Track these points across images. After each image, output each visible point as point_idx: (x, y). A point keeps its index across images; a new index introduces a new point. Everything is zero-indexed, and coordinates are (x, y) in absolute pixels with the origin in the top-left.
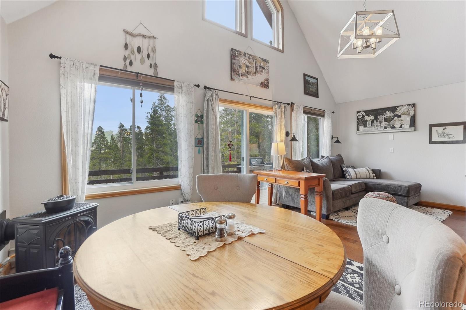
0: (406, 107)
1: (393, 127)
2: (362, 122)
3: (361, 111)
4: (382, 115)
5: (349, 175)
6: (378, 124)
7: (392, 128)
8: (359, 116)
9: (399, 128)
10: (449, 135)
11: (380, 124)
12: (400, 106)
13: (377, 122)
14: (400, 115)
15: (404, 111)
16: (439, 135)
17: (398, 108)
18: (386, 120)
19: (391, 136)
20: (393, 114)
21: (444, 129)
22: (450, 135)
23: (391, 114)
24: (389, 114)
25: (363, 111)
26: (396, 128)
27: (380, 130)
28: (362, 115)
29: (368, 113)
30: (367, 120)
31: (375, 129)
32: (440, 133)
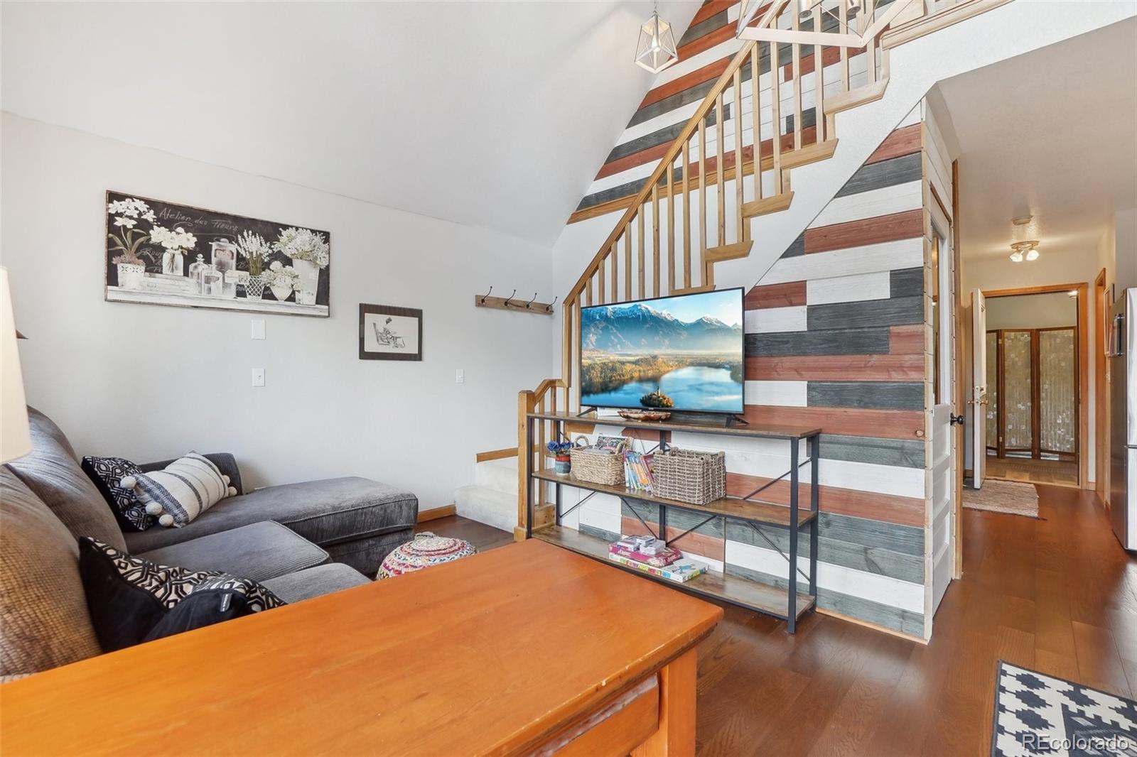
0: (307, 236)
1: (268, 295)
2: (137, 250)
3: (131, 197)
4: (230, 242)
6: (212, 270)
7: (263, 298)
8: (121, 215)
9: (286, 300)
10: (396, 338)
11: (220, 274)
12: (292, 227)
13: (211, 263)
14: (289, 255)
15: (303, 247)
17: (283, 233)
18: (242, 263)
19: (257, 325)
20: (270, 248)
21: (387, 323)
22: (398, 339)
23: (261, 245)
24: (253, 245)
25: (141, 199)
26: (276, 299)
27: (223, 297)
28: (136, 216)
29: (166, 214)
30: (163, 245)
31: (200, 292)
32: (381, 330)
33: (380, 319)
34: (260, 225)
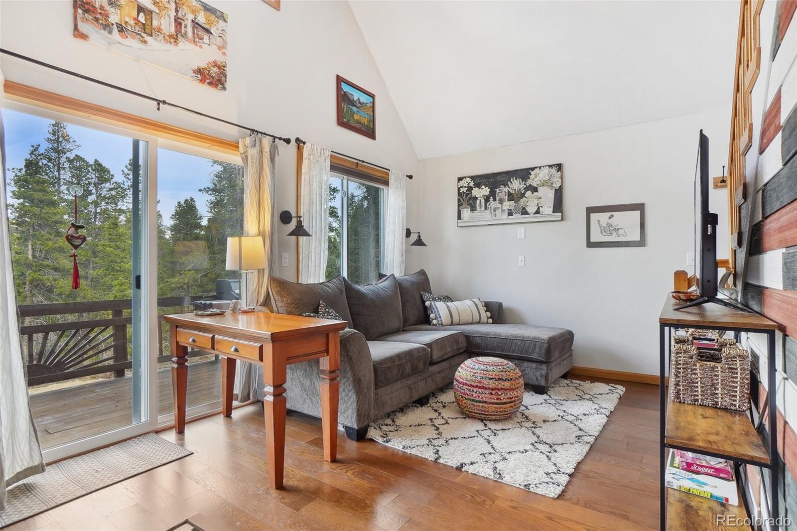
0: (546, 170)
1: (525, 212)
2: (468, 202)
3: (465, 177)
4: (505, 187)
5: (436, 318)
6: (497, 204)
7: (521, 215)
8: (462, 187)
9: (534, 214)
10: (618, 229)
11: (500, 205)
12: (537, 168)
13: (496, 200)
14: (536, 186)
15: (544, 178)
16: (603, 230)
17: (532, 173)
18: (511, 197)
19: (520, 230)
20: (525, 184)
21: (610, 218)
22: (620, 230)
23: (520, 184)
24: (516, 185)
25: (468, 177)
26: (529, 214)
27: (501, 217)
28: (467, 186)
29: (478, 181)
30: (477, 196)
31: (492, 217)
32: (604, 224)
34: (519, 173)
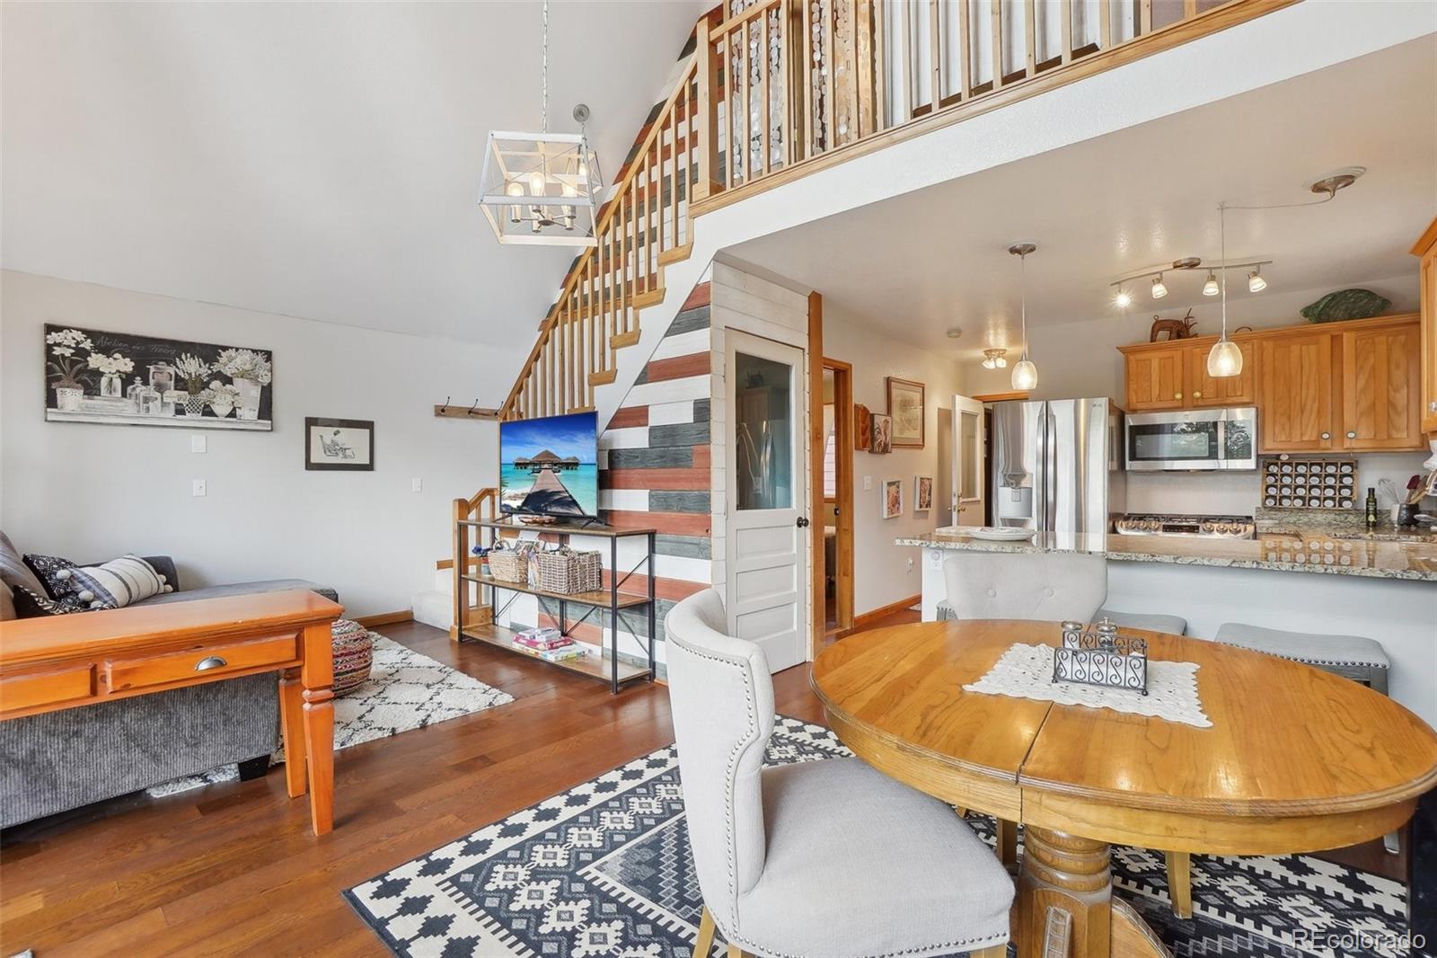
0: (248, 356)
1: (207, 411)
2: (76, 375)
3: (69, 328)
4: (168, 365)
6: (150, 391)
7: (203, 415)
8: (59, 345)
9: (227, 416)
10: (345, 449)
11: (158, 395)
12: (232, 348)
13: (148, 385)
14: (229, 375)
15: (243, 366)
16: (327, 449)
17: (223, 354)
18: (180, 383)
19: (197, 441)
20: (209, 368)
21: (335, 434)
22: (347, 450)
23: (200, 366)
24: (191, 366)
25: (78, 330)
26: (216, 416)
27: (162, 415)
28: (74, 345)
29: (100, 341)
30: (101, 370)
31: (139, 411)
32: (329, 442)
33: (328, 433)
34: (198, 348)
